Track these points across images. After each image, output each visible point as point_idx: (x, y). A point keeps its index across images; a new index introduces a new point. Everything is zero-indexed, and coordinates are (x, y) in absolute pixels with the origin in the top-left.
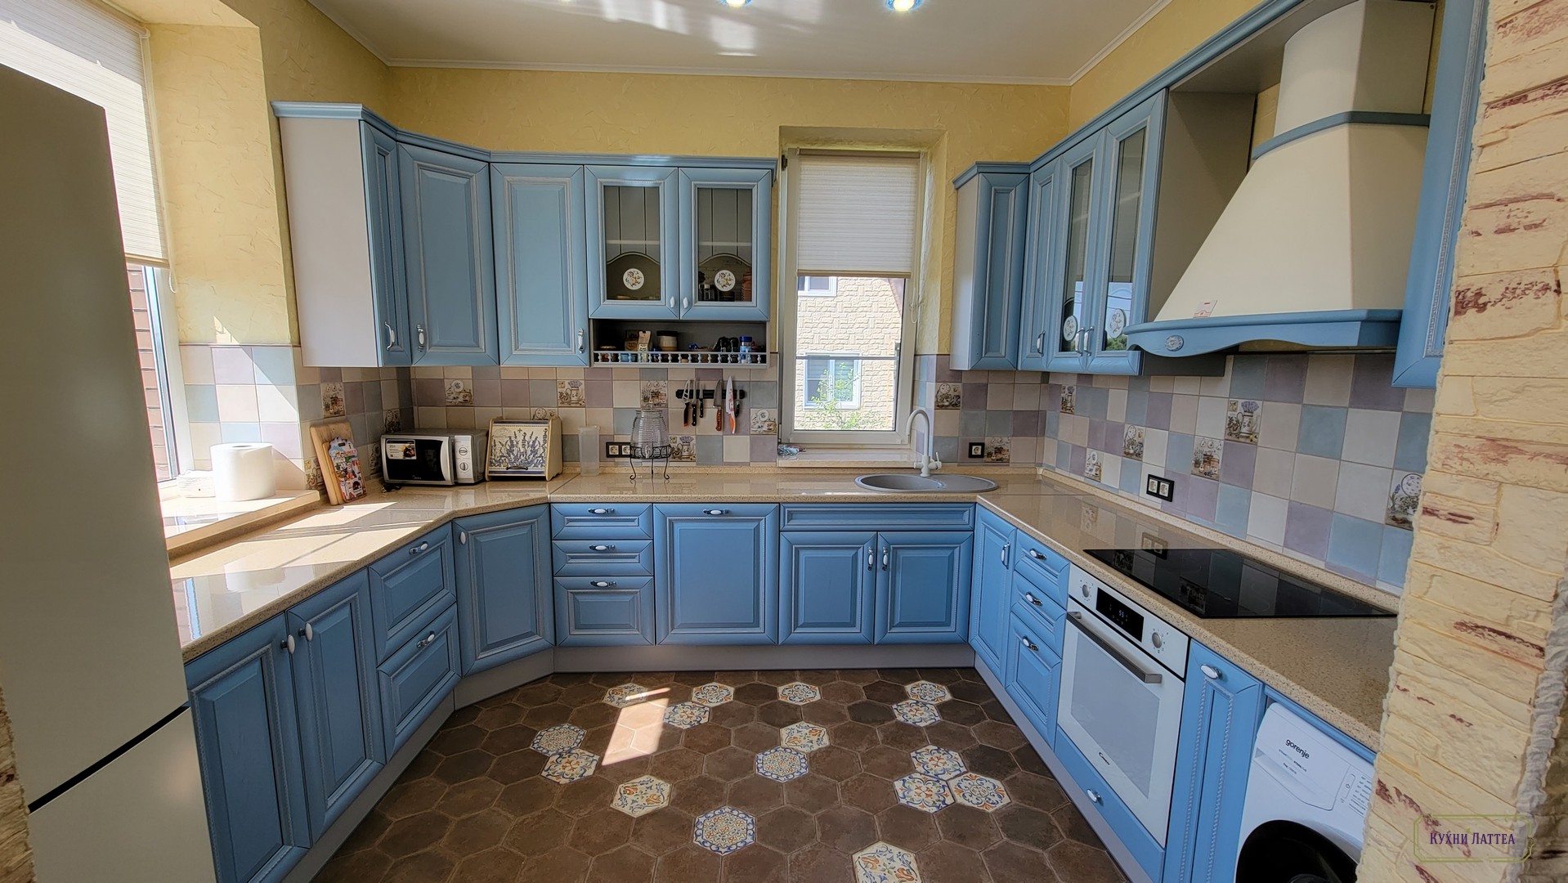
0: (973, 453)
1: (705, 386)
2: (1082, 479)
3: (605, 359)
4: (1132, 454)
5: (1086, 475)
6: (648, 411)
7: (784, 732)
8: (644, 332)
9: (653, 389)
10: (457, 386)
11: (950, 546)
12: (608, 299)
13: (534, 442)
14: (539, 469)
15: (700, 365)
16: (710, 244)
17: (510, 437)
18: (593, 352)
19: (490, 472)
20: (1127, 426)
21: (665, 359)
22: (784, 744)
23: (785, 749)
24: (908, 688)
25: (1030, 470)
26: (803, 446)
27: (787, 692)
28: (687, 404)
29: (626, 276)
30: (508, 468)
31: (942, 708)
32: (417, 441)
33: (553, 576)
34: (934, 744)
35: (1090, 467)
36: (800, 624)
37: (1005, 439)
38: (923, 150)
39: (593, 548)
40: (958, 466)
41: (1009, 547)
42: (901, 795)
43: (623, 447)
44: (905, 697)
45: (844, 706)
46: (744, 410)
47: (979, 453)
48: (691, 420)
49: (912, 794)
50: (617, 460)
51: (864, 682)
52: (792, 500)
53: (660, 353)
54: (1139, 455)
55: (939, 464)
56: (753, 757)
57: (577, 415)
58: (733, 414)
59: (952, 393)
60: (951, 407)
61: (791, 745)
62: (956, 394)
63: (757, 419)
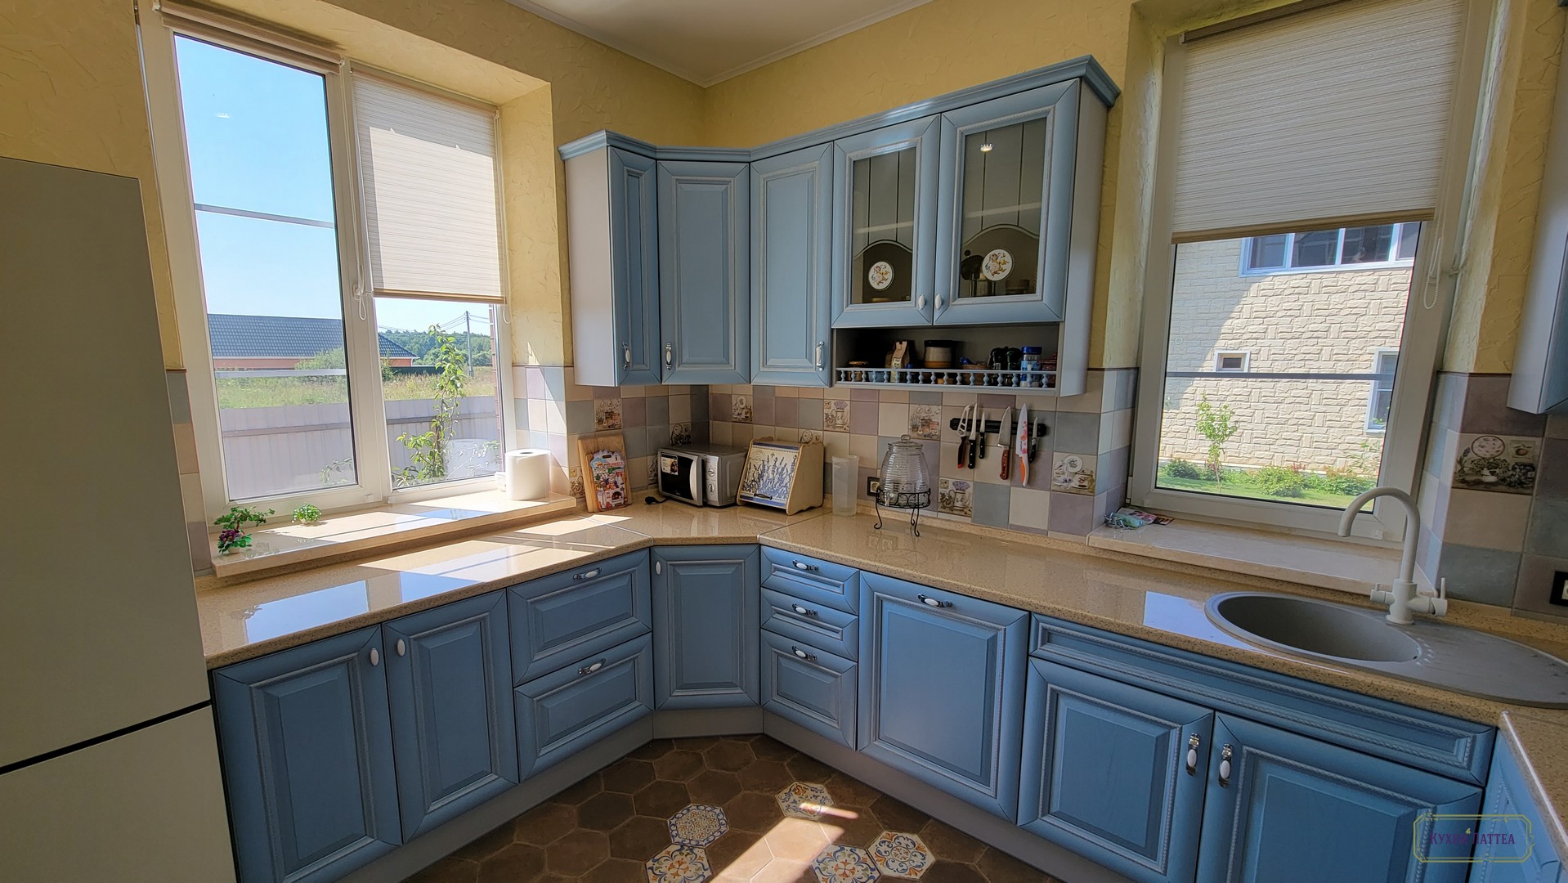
1: (989, 416)
3: (851, 378)
6: (901, 444)
8: (901, 343)
9: (923, 415)
10: (741, 401)
11: (1407, 800)
12: (851, 303)
13: (783, 469)
14: (782, 500)
17: (764, 461)
18: (835, 369)
19: (741, 496)
28: (964, 439)
29: (873, 272)
30: (756, 495)
32: (680, 458)
33: (760, 629)
39: (794, 607)
40: (1514, 614)
46: (1044, 454)
48: (967, 461)
52: (1049, 613)
55: (1446, 603)
57: (840, 439)
58: (1025, 458)
59: (1510, 459)
60: (1502, 488)
62: (1524, 461)
63: (1064, 468)
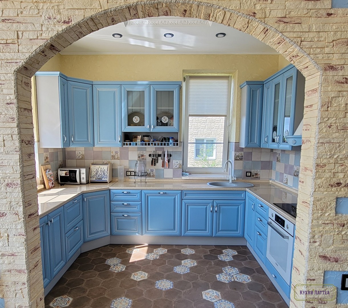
0: (248, 175)
1: (158, 153)
2: (282, 184)
3: (127, 145)
4: (296, 175)
5: (283, 182)
6: (140, 161)
7: (183, 262)
8: (139, 136)
9: (141, 154)
10: (80, 153)
11: (238, 205)
12: (128, 126)
13: (104, 171)
14: (106, 179)
15: (157, 146)
16: (160, 108)
17: (97, 169)
18: (123, 142)
19: (91, 180)
20: (294, 166)
21: (146, 145)
22: (182, 265)
23: (183, 266)
24: (224, 251)
25: (267, 181)
26: (190, 173)
27: (184, 251)
28: (153, 159)
29: (134, 119)
30: (96, 179)
31: (234, 257)
32: (69, 170)
33: (110, 213)
34: (230, 266)
35: (285, 180)
36: (188, 230)
37: (258, 171)
39: (123, 204)
40: (243, 179)
42: (218, 278)
43: (132, 172)
44: (222, 253)
45: (202, 255)
46: (171, 161)
47: (250, 175)
48: (154, 164)
49: (221, 278)
50: (130, 177)
51: (209, 249)
52: (186, 190)
53: (144, 143)
54: (298, 175)
55: (236, 179)
56: (173, 268)
57: (117, 162)
58: (167, 162)
59: (240, 155)
60: (240, 160)
61: (184, 265)
62: (242, 155)
63: (175, 163)
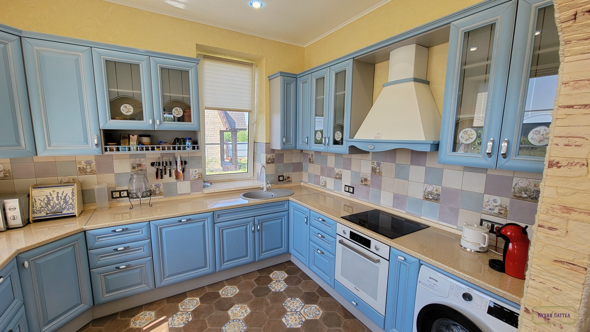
0: (280, 180)
1: (166, 160)
2: (319, 186)
3: (111, 150)
4: (338, 178)
5: (320, 185)
6: (137, 174)
7: (229, 312)
8: (133, 135)
9: (138, 163)
11: (281, 218)
12: (112, 119)
13: (65, 197)
14: (71, 211)
15: (166, 151)
17: (47, 196)
18: (104, 147)
19: (33, 218)
20: (335, 168)
21: (147, 149)
22: (232, 318)
23: (233, 320)
24: (271, 276)
25: (299, 184)
26: (211, 182)
27: (223, 292)
28: (157, 169)
29: (122, 108)
30: (47, 214)
31: (286, 280)
33: (90, 269)
34: (289, 297)
35: (322, 182)
36: (225, 261)
37: (290, 173)
38: (254, 62)
39: (116, 250)
40: (275, 185)
41: (307, 217)
42: (286, 324)
43: (122, 193)
44: (271, 280)
45: (250, 291)
46: (186, 170)
47: (282, 179)
48: (160, 177)
49: (290, 322)
50: (118, 199)
51: (254, 278)
52: (219, 209)
53: (144, 146)
54: (340, 178)
55: (270, 185)
56: (220, 330)
57: (91, 179)
58: (181, 172)
59: (272, 158)
60: (271, 163)
61: (235, 318)
62: (273, 158)
63: (193, 173)
